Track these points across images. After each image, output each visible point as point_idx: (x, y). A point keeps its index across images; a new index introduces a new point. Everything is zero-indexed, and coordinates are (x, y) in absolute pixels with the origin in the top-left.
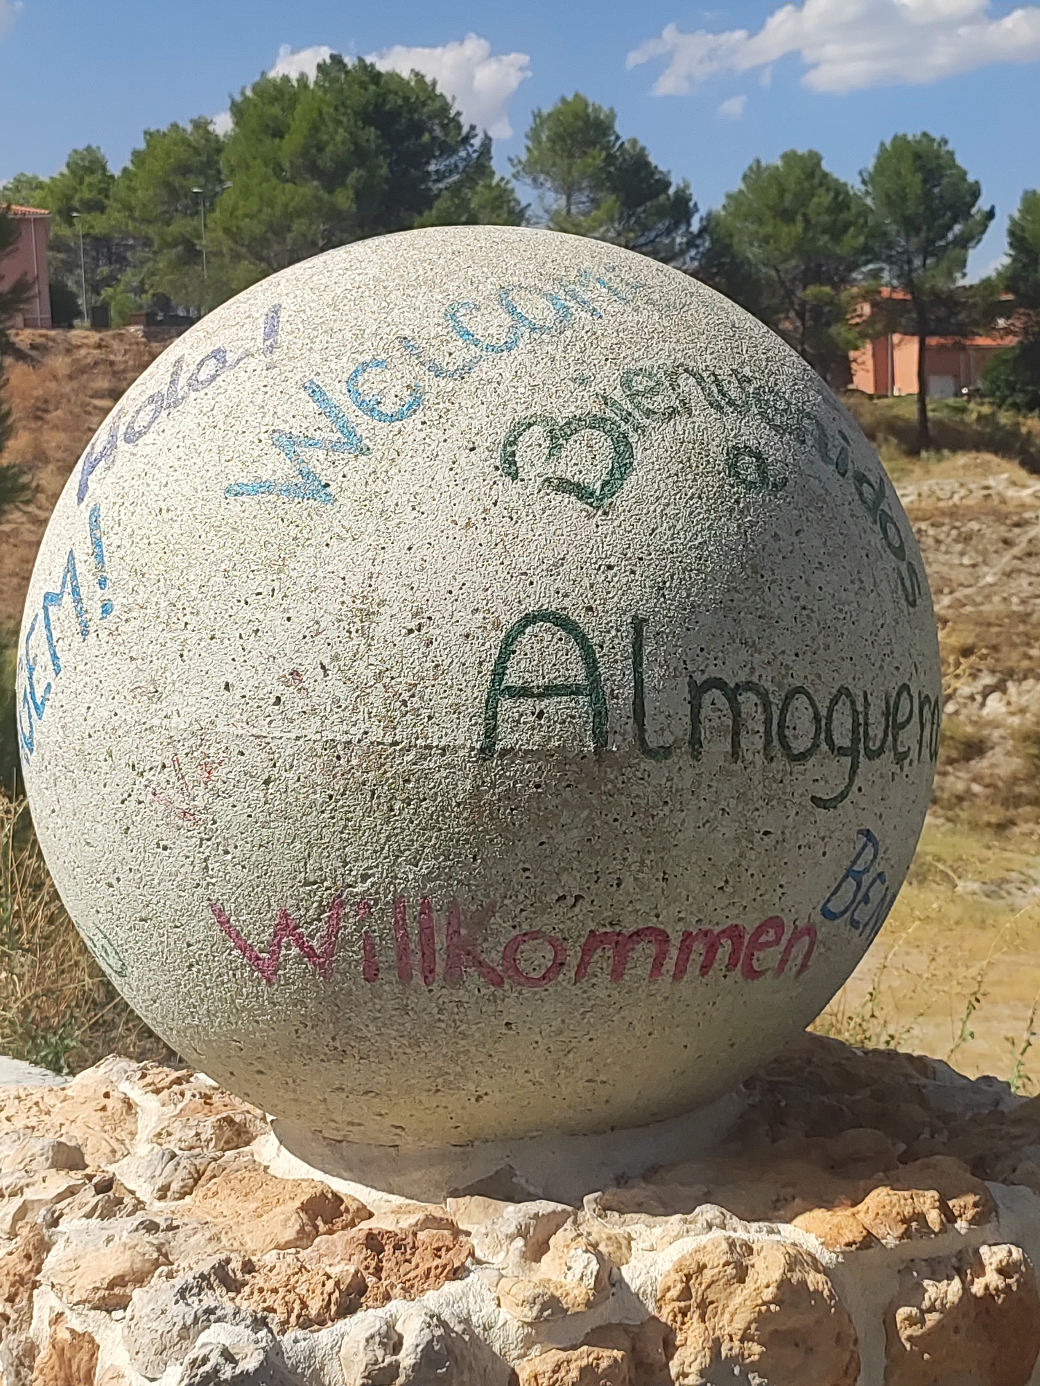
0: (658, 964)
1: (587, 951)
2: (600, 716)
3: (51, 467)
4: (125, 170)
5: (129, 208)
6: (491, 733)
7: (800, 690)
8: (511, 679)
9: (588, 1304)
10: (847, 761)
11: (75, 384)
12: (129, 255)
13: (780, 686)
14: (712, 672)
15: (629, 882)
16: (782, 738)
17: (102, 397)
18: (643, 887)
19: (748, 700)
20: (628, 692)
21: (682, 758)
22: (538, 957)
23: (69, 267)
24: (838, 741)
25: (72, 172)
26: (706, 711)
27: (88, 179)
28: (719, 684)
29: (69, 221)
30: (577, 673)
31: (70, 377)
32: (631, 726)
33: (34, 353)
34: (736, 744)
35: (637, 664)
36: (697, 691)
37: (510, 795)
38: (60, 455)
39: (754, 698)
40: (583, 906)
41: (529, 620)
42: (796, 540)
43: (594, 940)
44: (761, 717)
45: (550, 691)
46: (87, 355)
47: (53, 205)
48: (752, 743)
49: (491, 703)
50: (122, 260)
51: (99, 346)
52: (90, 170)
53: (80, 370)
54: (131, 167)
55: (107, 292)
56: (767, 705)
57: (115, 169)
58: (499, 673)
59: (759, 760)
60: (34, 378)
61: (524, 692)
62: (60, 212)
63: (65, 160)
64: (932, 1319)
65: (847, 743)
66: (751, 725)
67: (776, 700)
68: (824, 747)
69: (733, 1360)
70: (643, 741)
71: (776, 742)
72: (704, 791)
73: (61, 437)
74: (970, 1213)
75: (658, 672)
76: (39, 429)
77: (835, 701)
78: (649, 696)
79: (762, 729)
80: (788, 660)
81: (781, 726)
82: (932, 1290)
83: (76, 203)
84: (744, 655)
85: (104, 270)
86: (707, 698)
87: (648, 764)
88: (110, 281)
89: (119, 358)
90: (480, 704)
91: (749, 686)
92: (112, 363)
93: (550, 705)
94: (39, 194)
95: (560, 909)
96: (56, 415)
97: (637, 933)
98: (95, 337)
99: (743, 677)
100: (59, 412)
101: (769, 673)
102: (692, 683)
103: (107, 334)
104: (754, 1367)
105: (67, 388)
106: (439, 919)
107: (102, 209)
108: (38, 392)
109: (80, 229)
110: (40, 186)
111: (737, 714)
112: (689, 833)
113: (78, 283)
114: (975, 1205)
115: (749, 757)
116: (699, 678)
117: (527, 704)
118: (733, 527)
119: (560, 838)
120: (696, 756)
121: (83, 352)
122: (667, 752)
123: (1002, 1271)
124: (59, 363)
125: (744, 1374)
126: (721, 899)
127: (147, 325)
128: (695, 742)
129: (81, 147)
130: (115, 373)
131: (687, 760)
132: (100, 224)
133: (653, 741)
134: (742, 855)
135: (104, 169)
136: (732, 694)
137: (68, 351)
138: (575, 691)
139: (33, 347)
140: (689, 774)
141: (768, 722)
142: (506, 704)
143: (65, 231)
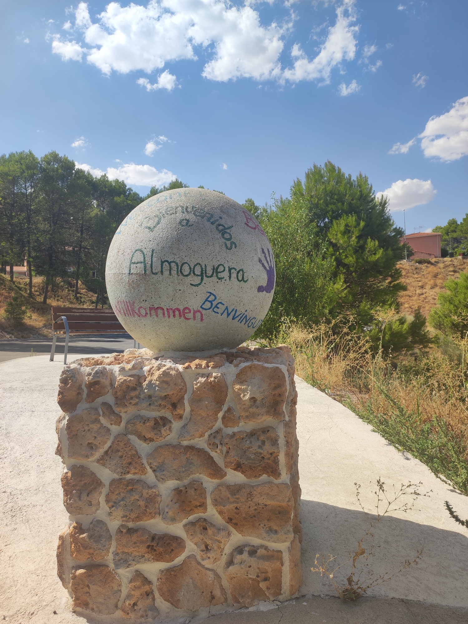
0: (164, 314)
1: (150, 311)
2: (145, 267)
3: (438, 287)
4: (461, 223)
5: (462, 231)
6: (130, 270)
7: (186, 263)
8: (133, 261)
9: (129, 369)
10: (200, 278)
11: (445, 269)
12: (462, 241)
13: (181, 262)
14: (166, 259)
15: (153, 297)
16: (181, 272)
17: (451, 272)
18: (156, 299)
19: (173, 265)
20: (150, 263)
21: (159, 274)
22: (143, 312)
23: (448, 245)
24: (196, 273)
25: (449, 224)
26: (164, 266)
27: (452, 226)
28: (167, 261)
29: (448, 235)
30: (142, 260)
31: (443, 268)
32: (150, 269)
33: (435, 263)
34: (170, 272)
35: (152, 258)
36: (162, 262)
37: (133, 281)
38: (440, 285)
39: (174, 264)
40: (147, 302)
41: (136, 250)
42: (191, 235)
43: (151, 309)
44: (176, 267)
45: (138, 263)
46: (448, 263)
47: (444, 232)
48: (174, 272)
49: (130, 265)
50: (460, 242)
51: (451, 261)
52: (453, 224)
53: (446, 266)
54: (462, 222)
55: (456, 250)
56: (177, 265)
57: (459, 223)
58: (131, 260)
59: (176, 276)
60: (435, 269)
61: (134, 263)
62: (446, 233)
63: (447, 222)
64: (199, 384)
65: (199, 274)
66: (173, 269)
67: (180, 265)
68: (192, 274)
69: (153, 384)
70: (152, 271)
71: (179, 272)
72: (164, 281)
73: (441, 281)
74: (212, 366)
75: (155, 259)
76: (436, 280)
77: (196, 265)
78: (154, 263)
79: (176, 270)
80: (183, 257)
81: (181, 269)
82: (200, 379)
83: (449, 231)
84: (173, 256)
85: (456, 245)
86: (164, 264)
87: (153, 276)
88: (457, 247)
89: (456, 263)
90: (129, 266)
91: (173, 262)
92: (454, 265)
93: (138, 265)
94: (442, 230)
95: (143, 302)
96: (439, 276)
97: (158, 308)
98: (450, 259)
99: (172, 260)
100: (441, 276)
101: (178, 259)
102: (161, 261)
103: (453, 259)
104: (157, 386)
105: (443, 270)
106: (128, 304)
107: (455, 232)
108: (436, 272)
109: (450, 236)
110: (442, 228)
111: (170, 267)
112: (162, 289)
113: (450, 248)
114: (213, 364)
115: (173, 275)
116: (163, 260)
117: (135, 265)
118: (176, 233)
119: (141, 289)
120: (162, 274)
121: (447, 262)
122: (156, 274)
123: (215, 378)
124: (441, 265)
125: (155, 387)
126: (172, 302)
127: (463, 256)
128: (162, 272)
129: (451, 219)
130: (454, 267)
131: (160, 275)
132: (455, 235)
133: (154, 271)
134: (175, 294)
135: (456, 223)
136: (170, 263)
137: (443, 262)
138: (141, 262)
139: (435, 262)
140: (161, 278)
141: (178, 269)
142: (132, 265)
143: (447, 237)
